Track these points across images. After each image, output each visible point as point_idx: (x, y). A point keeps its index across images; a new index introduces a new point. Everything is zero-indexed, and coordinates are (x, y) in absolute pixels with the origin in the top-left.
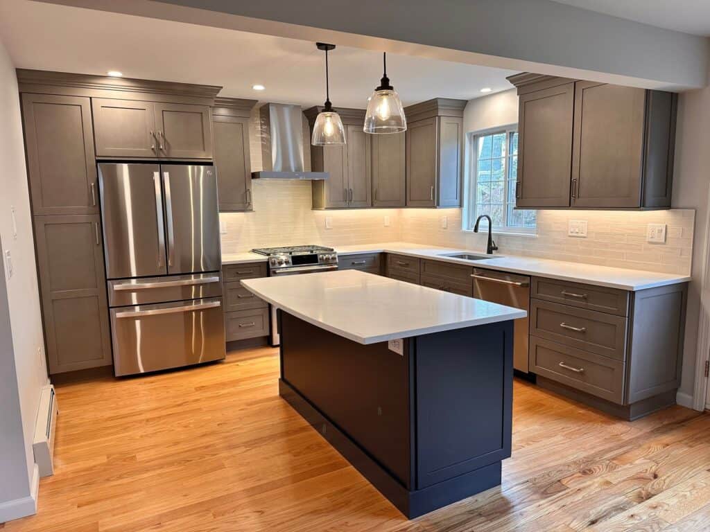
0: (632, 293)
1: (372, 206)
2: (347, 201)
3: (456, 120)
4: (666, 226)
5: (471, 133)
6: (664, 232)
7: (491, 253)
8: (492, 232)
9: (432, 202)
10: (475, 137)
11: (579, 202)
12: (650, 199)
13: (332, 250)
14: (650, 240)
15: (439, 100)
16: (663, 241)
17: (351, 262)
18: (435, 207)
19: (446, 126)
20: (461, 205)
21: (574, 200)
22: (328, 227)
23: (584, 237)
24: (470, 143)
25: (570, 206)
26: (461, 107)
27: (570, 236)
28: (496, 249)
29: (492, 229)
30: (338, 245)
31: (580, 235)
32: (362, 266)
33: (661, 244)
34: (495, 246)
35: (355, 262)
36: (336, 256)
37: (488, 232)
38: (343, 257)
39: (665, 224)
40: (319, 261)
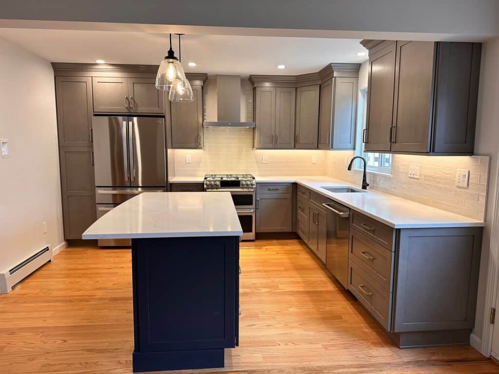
1: (295, 148)
2: (274, 143)
3: (353, 80)
6: (467, 177)
7: (365, 188)
8: (367, 171)
9: (328, 145)
13: (254, 178)
14: (458, 184)
15: (332, 65)
16: (466, 186)
17: (268, 188)
18: (331, 150)
19: (341, 84)
20: (354, 149)
21: (393, 145)
22: (264, 162)
23: (418, 179)
25: (390, 150)
26: (356, 69)
27: (410, 178)
28: (368, 185)
29: (367, 168)
30: (259, 175)
31: (416, 177)
32: (277, 192)
33: (465, 188)
34: (368, 183)
35: (271, 189)
36: (254, 183)
37: (363, 170)
38: (261, 184)
39: (468, 170)
40: (241, 185)
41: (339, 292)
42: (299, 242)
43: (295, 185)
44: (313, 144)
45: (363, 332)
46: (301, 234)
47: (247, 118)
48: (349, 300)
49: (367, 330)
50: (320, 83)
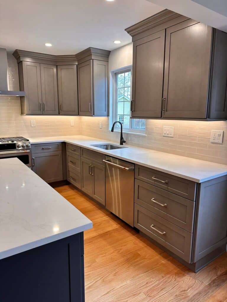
0: (199, 185)
1: (59, 114)
2: (41, 110)
3: (105, 63)
4: (223, 132)
5: (113, 72)
6: (222, 136)
7: (122, 144)
8: (123, 132)
9: (91, 112)
10: (116, 74)
11: (167, 114)
12: (213, 113)
13: (28, 140)
14: (213, 141)
15: (91, 49)
16: (221, 142)
17: (42, 148)
18: (92, 116)
19: (97, 66)
20: (108, 115)
21: (164, 112)
22: (32, 126)
23: (172, 137)
24: (113, 78)
25: (161, 117)
26: (107, 55)
27: (164, 136)
28: (125, 142)
29: (123, 130)
30: (32, 137)
31: (170, 136)
32: (49, 150)
33: (220, 144)
34: (125, 140)
35: (44, 148)
36: (29, 145)
37: (120, 131)
38: (35, 145)
39: (223, 131)
40: (17, 147)
41: (122, 228)
42: (70, 187)
43: (64, 144)
44: (74, 111)
45: (162, 264)
46: (72, 182)
47: (14, 88)
48: (134, 235)
49: (164, 261)
50: (77, 64)
